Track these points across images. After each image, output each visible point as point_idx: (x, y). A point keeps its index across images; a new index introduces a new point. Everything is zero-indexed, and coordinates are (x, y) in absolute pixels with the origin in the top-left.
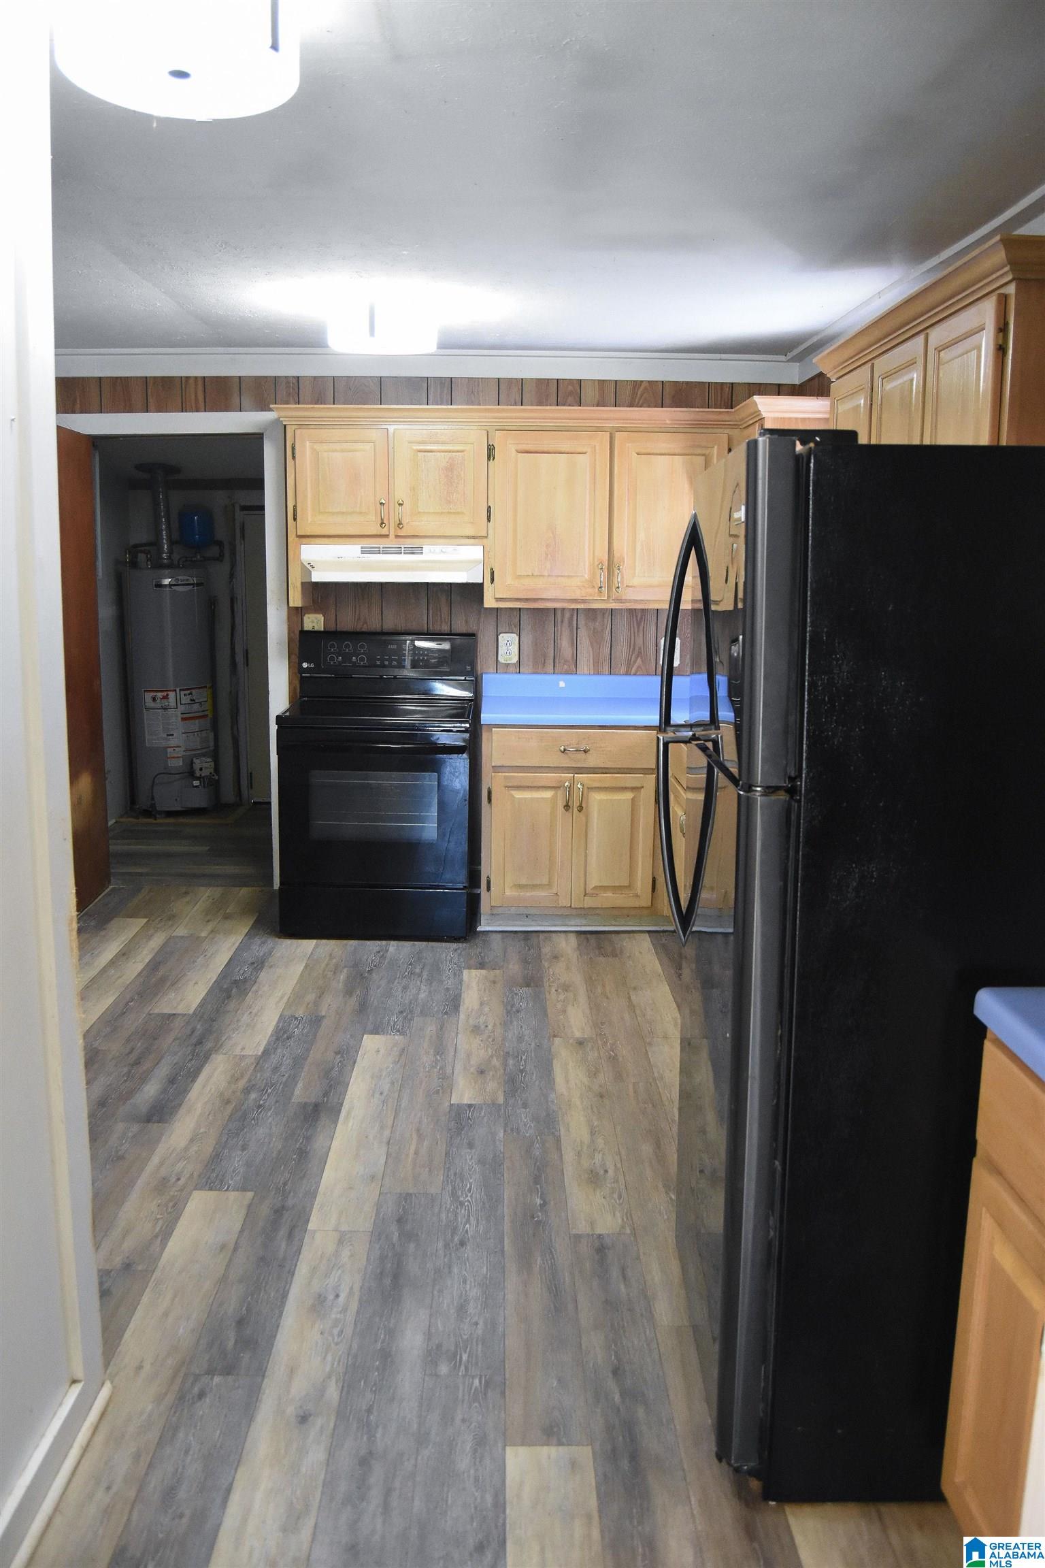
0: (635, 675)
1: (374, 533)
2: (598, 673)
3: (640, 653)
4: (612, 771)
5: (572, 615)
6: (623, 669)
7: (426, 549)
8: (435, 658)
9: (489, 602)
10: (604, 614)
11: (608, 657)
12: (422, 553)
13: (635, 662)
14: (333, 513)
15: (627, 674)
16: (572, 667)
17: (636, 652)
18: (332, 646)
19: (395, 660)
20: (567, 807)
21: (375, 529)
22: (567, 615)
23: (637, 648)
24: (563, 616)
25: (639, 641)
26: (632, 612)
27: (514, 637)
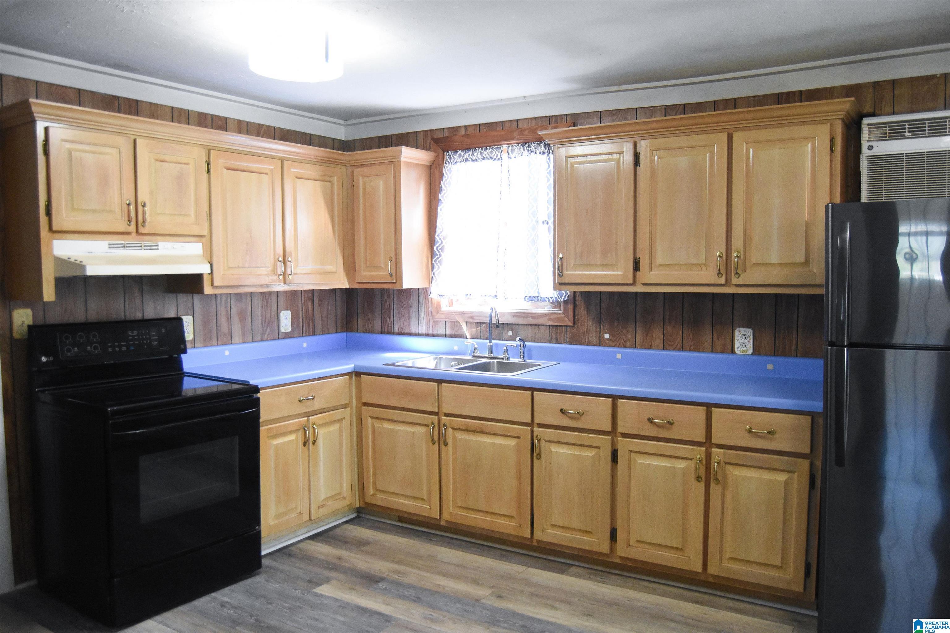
0: (267, 340)
1: (122, 229)
2: (245, 342)
3: (269, 323)
4: (325, 410)
5: (227, 298)
6: (259, 338)
7: (161, 244)
8: (155, 340)
9: (208, 290)
10: (247, 296)
11: (250, 328)
12: (157, 248)
13: (266, 330)
14: (85, 211)
15: (262, 340)
16: (228, 340)
17: (267, 323)
18: (67, 338)
19: (124, 346)
20: (305, 444)
21: (122, 226)
22: (224, 299)
23: (267, 321)
24: (221, 298)
25: (268, 315)
26: (263, 294)
27: (191, 318)
